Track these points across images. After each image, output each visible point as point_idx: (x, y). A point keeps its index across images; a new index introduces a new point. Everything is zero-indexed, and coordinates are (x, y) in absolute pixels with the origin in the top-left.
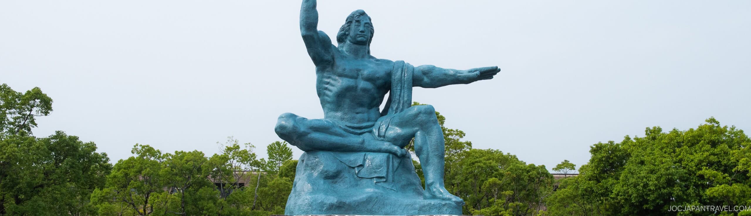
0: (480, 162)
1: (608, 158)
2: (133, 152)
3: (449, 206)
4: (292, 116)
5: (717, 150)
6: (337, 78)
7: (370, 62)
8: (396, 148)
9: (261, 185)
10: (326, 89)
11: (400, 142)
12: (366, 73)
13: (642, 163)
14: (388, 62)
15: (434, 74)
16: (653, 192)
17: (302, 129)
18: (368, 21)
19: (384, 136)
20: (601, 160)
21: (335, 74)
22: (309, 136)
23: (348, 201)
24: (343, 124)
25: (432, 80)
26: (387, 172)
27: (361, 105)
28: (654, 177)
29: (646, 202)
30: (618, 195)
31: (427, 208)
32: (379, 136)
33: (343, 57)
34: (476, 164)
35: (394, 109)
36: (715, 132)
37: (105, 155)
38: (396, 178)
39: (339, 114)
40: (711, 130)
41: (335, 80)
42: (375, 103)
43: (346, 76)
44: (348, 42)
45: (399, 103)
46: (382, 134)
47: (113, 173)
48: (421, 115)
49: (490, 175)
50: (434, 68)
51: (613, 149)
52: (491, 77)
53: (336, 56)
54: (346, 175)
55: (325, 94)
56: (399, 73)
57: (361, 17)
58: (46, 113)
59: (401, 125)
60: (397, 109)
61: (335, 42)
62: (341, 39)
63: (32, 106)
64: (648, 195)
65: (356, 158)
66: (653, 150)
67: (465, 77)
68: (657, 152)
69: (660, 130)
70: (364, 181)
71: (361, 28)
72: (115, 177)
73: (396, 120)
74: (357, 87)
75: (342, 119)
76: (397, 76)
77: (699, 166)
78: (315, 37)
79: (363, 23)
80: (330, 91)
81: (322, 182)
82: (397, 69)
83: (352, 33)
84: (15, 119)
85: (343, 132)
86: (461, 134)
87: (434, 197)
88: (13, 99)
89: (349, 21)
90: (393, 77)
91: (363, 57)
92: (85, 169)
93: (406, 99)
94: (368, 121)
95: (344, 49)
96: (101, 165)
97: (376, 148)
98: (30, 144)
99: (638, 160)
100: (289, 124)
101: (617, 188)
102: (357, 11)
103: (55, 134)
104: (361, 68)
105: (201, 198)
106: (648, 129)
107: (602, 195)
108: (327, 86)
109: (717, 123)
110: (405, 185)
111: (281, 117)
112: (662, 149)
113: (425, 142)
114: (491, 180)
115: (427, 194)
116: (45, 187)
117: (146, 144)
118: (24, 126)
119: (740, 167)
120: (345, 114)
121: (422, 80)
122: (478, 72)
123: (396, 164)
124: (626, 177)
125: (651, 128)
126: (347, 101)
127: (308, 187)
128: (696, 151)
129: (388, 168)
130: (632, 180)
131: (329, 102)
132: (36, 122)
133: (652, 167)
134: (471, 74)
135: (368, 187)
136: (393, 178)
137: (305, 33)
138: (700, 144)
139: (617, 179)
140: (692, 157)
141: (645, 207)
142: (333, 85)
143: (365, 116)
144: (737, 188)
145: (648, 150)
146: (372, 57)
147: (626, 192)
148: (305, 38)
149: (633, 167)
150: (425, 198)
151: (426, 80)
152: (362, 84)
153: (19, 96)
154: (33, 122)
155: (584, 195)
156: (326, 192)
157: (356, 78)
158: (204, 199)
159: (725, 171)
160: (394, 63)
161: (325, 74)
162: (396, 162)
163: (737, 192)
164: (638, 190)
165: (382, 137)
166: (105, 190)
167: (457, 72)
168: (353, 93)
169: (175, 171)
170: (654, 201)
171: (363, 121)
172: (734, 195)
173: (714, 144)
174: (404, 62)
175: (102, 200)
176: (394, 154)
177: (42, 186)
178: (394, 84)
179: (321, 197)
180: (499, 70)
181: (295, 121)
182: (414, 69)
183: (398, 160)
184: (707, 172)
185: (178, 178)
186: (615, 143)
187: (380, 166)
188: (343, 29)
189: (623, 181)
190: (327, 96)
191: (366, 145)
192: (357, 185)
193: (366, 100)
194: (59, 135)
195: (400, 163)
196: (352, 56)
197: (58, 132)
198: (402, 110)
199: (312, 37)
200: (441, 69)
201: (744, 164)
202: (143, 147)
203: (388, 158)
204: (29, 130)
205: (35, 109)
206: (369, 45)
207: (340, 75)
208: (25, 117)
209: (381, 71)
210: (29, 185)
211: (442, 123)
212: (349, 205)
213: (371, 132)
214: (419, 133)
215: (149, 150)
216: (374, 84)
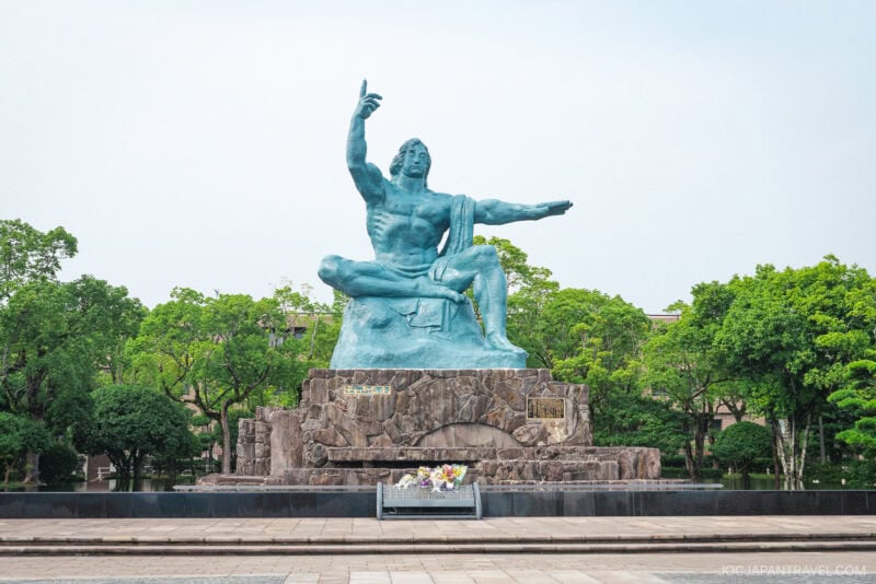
0: (567, 305)
1: (711, 300)
2: (172, 296)
3: (510, 358)
4: (338, 258)
5: (832, 292)
6: (388, 215)
7: (426, 197)
8: (453, 294)
9: (319, 331)
10: (377, 227)
11: (458, 287)
12: (420, 209)
13: (748, 306)
14: (447, 196)
15: (498, 209)
16: (760, 339)
17: (348, 273)
18: (424, 151)
19: (441, 280)
20: (702, 303)
21: (386, 210)
22: (356, 281)
23: (396, 353)
24: (396, 266)
25: (496, 216)
26: (443, 320)
27: (416, 245)
28: (760, 323)
29: (751, 351)
30: (720, 343)
31: (486, 360)
32: (435, 279)
33: (396, 192)
34: (563, 308)
35: (453, 248)
36: (832, 272)
37: (137, 300)
38: (453, 327)
39: (391, 255)
40: (828, 269)
41: (386, 217)
42: (431, 242)
43: (398, 213)
44: (402, 175)
45: (458, 242)
46: (439, 277)
47: (148, 319)
48: (481, 256)
49: (578, 319)
50: (498, 202)
51: (718, 290)
52: (563, 213)
53: (388, 190)
54: (397, 324)
55: (375, 233)
56: (459, 209)
57: (417, 147)
58: (71, 255)
59: (459, 267)
60: (456, 248)
61: (387, 175)
62: (394, 171)
63: (56, 248)
64: (753, 343)
65: (407, 305)
66: (761, 291)
67: (531, 213)
68: (766, 293)
69: (772, 268)
70: (417, 331)
71: (416, 159)
72: (152, 324)
73: (454, 261)
74: (410, 225)
75: (394, 261)
76: (456, 212)
77: (812, 311)
78: (364, 169)
79: (417, 153)
80: (381, 229)
81: (369, 331)
82: (457, 204)
83: (406, 165)
84: (38, 261)
85: (394, 275)
86: (548, 272)
87: (494, 348)
88: (35, 240)
89: (403, 152)
90: (452, 213)
91: (418, 191)
92: (116, 316)
93: (466, 237)
94: (424, 262)
95: (398, 183)
96: (133, 312)
97: (431, 293)
98: (51, 291)
99: (744, 304)
100: (333, 267)
101: (719, 335)
102: (412, 140)
103: (80, 278)
104: (415, 203)
105: (248, 348)
106: (758, 267)
107: (705, 342)
108: (377, 224)
109: (837, 260)
110: (463, 335)
111: (324, 260)
112: (771, 291)
113: (485, 287)
114: (578, 325)
115: (487, 345)
116: (69, 337)
117: (186, 287)
118: (47, 269)
119: (855, 312)
120: (397, 255)
121: (485, 216)
122: (546, 208)
123: (453, 311)
124: (730, 322)
125: (763, 266)
126: (400, 241)
127: (353, 337)
128: (809, 293)
129: (444, 316)
130: (736, 326)
131: (380, 242)
132: (60, 264)
133: (759, 311)
134: (539, 210)
135: (421, 337)
136: (450, 326)
137: (352, 166)
138: (814, 285)
139: (721, 324)
140: (804, 300)
141: (750, 357)
142: (384, 223)
143: (420, 257)
144: (853, 336)
145: (756, 292)
146: (430, 191)
147: (729, 340)
148: (352, 171)
149: (738, 311)
150: (485, 349)
151: (489, 216)
152: (417, 222)
153: (42, 236)
154: (57, 265)
155: (684, 343)
156: (373, 343)
157: (410, 215)
158: (251, 348)
159: (840, 317)
160: (454, 198)
161: (376, 211)
162: (454, 309)
163: (853, 341)
164: (742, 337)
165: (438, 281)
166: (140, 339)
167: (524, 207)
168: (406, 232)
169: (219, 317)
170: (759, 350)
171: (417, 263)
172: (849, 344)
173: (830, 285)
174: (464, 196)
175: (138, 349)
176: (452, 300)
177: (65, 336)
178: (453, 220)
179: (367, 349)
180: (572, 205)
181: (340, 264)
182: (475, 203)
183: (456, 307)
184: (820, 317)
185: (222, 325)
186: (720, 283)
187: (435, 313)
188: (396, 160)
189: (727, 326)
190: (378, 235)
191: (420, 290)
192: (409, 335)
193: (421, 239)
194: (85, 279)
195: (458, 310)
196: (406, 190)
197: (84, 276)
198: (462, 250)
199: (359, 170)
200: (506, 204)
201: (859, 309)
202: (183, 290)
203: (444, 304)
204: (53, 273)
205: (58, 251)
206: (426, 178)
207: (392, 212)
208: (47, 259)
209: (438, 207)
210: (52, 335)
211: (525, 260)
212: (398, 358)
213: (426, 275)
214: (478, 277)
215: (190, 294)
216: (430, 221)
